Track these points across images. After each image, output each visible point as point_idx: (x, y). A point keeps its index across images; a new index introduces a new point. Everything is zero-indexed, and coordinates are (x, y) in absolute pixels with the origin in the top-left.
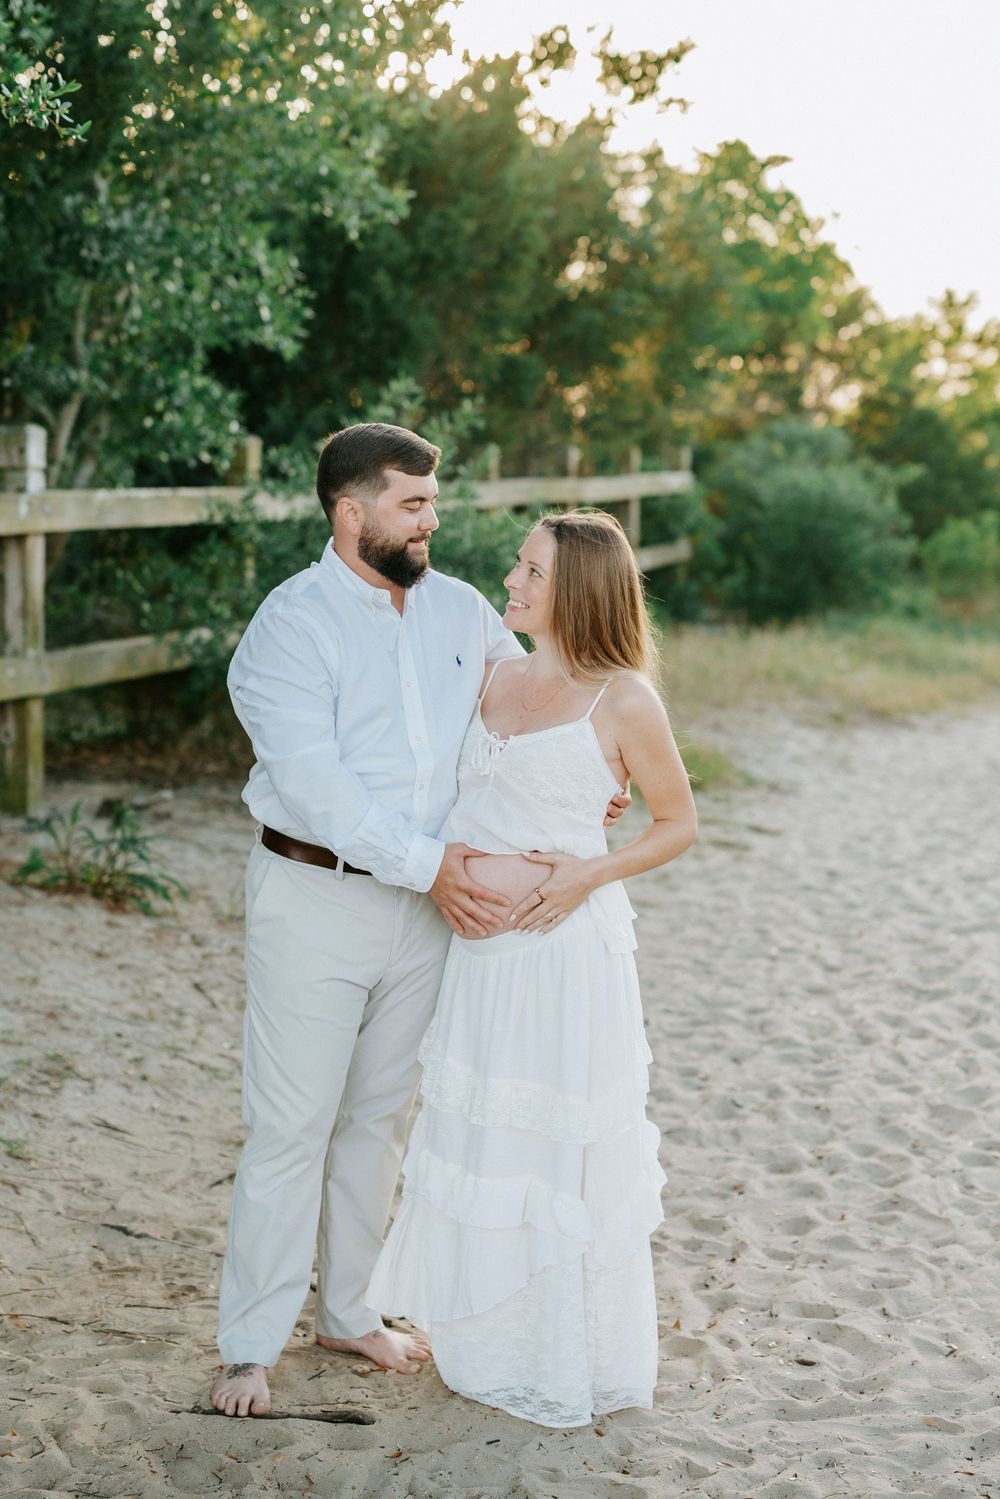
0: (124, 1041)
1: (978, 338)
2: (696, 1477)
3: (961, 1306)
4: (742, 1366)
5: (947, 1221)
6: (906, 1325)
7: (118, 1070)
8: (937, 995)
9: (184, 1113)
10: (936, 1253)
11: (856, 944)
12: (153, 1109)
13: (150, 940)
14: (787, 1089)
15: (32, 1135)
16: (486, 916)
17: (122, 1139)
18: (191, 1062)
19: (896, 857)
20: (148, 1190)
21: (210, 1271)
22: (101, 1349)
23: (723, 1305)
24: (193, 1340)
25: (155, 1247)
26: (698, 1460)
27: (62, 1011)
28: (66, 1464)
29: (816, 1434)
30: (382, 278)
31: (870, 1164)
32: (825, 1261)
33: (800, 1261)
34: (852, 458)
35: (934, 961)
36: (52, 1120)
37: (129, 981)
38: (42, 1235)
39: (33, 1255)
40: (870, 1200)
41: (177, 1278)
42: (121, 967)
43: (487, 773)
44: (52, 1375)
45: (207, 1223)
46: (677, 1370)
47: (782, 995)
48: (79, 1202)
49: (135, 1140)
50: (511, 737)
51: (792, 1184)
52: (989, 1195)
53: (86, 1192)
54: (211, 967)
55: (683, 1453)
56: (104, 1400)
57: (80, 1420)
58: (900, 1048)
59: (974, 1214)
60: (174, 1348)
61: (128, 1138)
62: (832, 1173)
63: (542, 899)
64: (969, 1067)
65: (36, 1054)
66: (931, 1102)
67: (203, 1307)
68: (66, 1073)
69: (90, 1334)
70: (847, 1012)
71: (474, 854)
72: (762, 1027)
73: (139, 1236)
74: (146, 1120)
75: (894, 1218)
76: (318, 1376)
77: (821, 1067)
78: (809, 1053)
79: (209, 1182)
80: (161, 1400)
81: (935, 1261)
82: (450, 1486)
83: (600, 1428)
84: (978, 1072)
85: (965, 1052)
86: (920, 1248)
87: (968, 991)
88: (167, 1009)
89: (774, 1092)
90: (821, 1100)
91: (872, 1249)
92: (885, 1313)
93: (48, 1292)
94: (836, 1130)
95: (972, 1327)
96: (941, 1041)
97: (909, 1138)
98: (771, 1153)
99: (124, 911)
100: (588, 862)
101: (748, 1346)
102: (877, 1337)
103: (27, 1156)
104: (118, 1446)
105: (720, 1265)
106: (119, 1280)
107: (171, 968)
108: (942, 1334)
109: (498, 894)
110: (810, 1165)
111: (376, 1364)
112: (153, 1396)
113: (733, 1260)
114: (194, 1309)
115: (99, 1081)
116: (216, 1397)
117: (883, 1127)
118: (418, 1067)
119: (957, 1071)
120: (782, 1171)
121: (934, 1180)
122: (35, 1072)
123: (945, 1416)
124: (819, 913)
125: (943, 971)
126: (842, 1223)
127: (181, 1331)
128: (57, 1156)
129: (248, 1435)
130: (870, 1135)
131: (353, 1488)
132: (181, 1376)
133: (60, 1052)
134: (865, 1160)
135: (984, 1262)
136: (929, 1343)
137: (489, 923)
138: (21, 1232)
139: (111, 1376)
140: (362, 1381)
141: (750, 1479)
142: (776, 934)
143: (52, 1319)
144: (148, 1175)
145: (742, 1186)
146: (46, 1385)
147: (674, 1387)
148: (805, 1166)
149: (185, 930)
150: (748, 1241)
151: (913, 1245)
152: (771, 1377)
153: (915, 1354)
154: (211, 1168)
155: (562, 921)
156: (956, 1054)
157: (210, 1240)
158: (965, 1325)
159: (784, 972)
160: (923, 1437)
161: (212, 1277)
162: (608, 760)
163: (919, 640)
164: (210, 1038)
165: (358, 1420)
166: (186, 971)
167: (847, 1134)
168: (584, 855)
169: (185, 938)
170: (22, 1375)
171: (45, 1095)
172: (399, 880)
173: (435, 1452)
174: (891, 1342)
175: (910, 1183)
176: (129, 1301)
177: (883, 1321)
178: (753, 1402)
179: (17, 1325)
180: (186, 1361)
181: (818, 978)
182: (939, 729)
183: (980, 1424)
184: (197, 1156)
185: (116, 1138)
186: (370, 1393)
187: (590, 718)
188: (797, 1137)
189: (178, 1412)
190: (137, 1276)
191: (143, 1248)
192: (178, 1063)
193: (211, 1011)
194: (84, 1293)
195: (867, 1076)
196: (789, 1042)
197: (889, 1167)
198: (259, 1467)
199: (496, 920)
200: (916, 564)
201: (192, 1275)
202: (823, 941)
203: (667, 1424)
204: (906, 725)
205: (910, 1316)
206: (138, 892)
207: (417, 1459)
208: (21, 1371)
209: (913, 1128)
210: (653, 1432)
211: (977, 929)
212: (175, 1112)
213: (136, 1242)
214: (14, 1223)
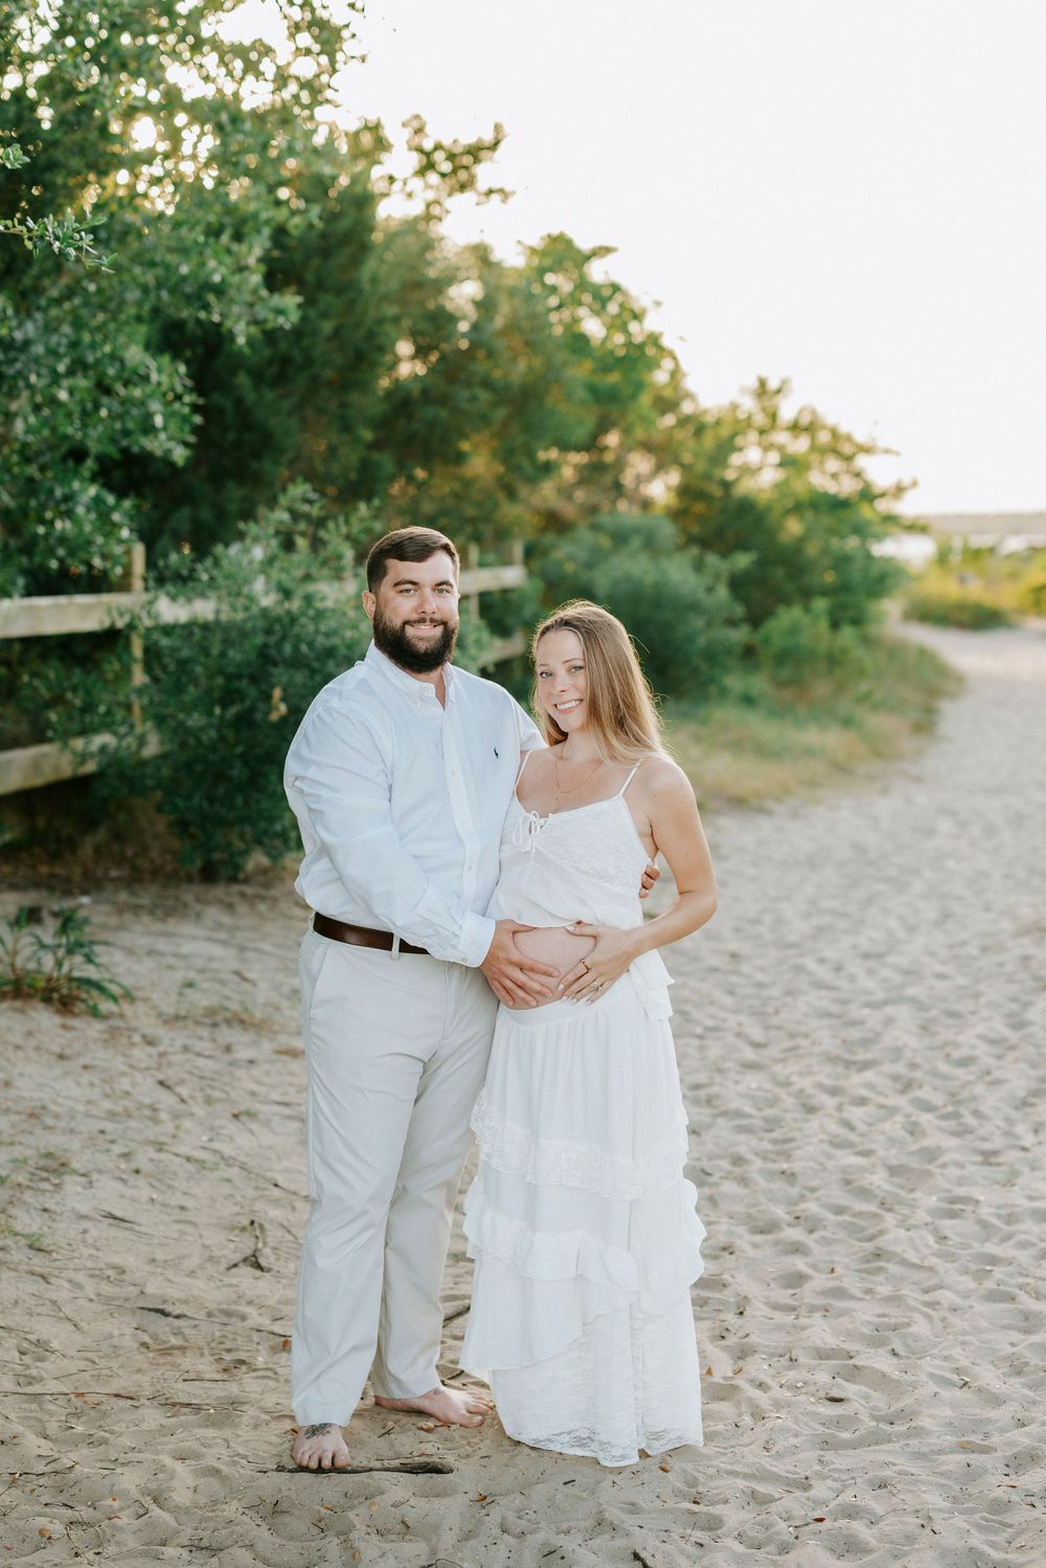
0: (109, 1137)
1: (791, 425)
2: (762, 1503)
3: (963, 1343)
4: (778, 1405)
5: (931, 1269)
6: (918, 1362)
7: (110, 1165)
8: (866, 1065)
9: (184, 1203)
10: (928, 1298)
11: (775, 1021)
12: (152, 1200)
13: (106, 1041)
14: (749, 1156)
15: (45, 1229)
16: (537, 987)
17: (131, 1229)
18: (177, 1155)
19: (791, 938)
20: (170, 1274)
21: (255, 1346)
22: (174, 1420)
23: (743, 1353)
24: (257, 1408)
25: (195, 1326)
26: (762, 1488)
27: (42, 1111)
28: (173, 1523)
29: (863, 1461)
30: (243, 380)
31: (845, 1221)
32: (827, 1310)
33: (803, 1311)
34: (681, 548)
35: (854, 1034)
36: (61, 1214)
37: (96, 1081)
38: (82, 1320)
39: (79, 1338)
40: (853, 1254)
41: (224, 1353)
42: (85, 1067)
43: (528, 849)
44: (133, 1446)
45: (235, 1302)
46: (719, 1412)
47: (720, 1071)
48: (107, 1289)
49: (143, 1229)
50: (550, 815)
51: (777, 1243)
52: (962, 1244)
53: (112, 1279)
54: (170, 1064)
55: (746, 1483)
56: (189, 1466)
57: (174, 1484)
58: (845, 1115)
59: (953, 1262)
60: (241, 1416)
61: (137, 1228)
62: (811, 1232)
63: (588, 969)
64: (914, 1130)
65: (29, 1152)
66: (888, 1162)
67: (257, 1378)
68: (62, 1170)
69: (156, 1407)
70: (787, 1084)
71: (523, 929)
72: (709, 1101)
73: (178, 1317)
74: (147, 1210)
75: (881, 1269)
76: (388, 1433)
77: (776, 1135)
78: (758, 1123)
79: (224, 1265)
80: (244, 1462)
81: (928, 1304)
82: (538, 1523)
83: (664, 1465)
84: (924, 1134)
85: (908, 1116)
86: (911, 1294)
87: (895, 1060)
88: (141, 1106)
89: (738, 1160)
90: (785, 1166)
91: (867, 1297)
92: (894, 1353)
93: (105, 1372)
94: (804, 1192)
95: (977, 1361)
96: (882, 1106)
97: (875, 1196)
98: (750, 1216)
99: (75, 1015)
100: (628, 933)
101: (778, 1388)
102: (896, 1375)
103: (48, 1249)
104: (215, 1505)
105: (731, 1318)
106: (169, 1358)
107: (131, 1067)
108: (952, 1368)
109: (548, 966)
110: (789, 1225)
111: (438, 1419)
112: (235, 1459)
113: (741, 1313)
114: (249, 1380)
115: (95, 1177)
116: (300, 1455)
117: (849, 1187)
118: (470, 1134)
119: (903, 1133)
120: (762, 1232)
121: (909, 1233)
122: (33, 1170)
123: (976, 1439)
124: (731, 993)
125: (866, 1043)
126: (833, 1275)
127: (243, 1400)
128: (75, 1247)
129: (336, 1489)
130: (839, 1196)
131: (451, 1529)
132: (259, 1441)
133: (52, 1150)
134: (839, 1218)
135: (973, 1304)
136: (944, 1377)
137: (539, 993)
138: (61, 1318)
139: (190, 1443)
140: (430, 1437)
141: (814, 1502)
142: (695, 1014)
143: (117, 1396)
144: (165, 1261)
145: (730, 1247)
146: (130, 1455)
147: (720, 1427)
148: (785, 1227)
149: (135, 1030)
150: (750, 1296)
151: (905, 1292)
152: (807, 1414)
153: (932, 1387)
154: (224, 1252)
155: (607, 989)
156: (899, 1118)
157: (243, 1318)
158: (972, 1360)
159: (714, 1050)
160: (962, 1458)
161: (258, 1351)
162: (641, 835)
163: (759, 726)
164: (188, 1132)
165: (437, 1470)
166: (147, 1069)
167: (816, 1194)
168: (625, 926)
169: (137, 1038)
170: (103, 1447)
171: (48, 1191)
172: (452, 956)
173: (517, 1495)
174: (909, 1377)
175: (886, 1237)
176: (186, 1376)
177: (895, 1360)
178: (796, 1436)
179: (85, 1402)
180: (256, 1427)
181: (750, 1054)
182: (795, 814)
183: (1009, 1444)
184: (206, 1242)
185: (126, 1229)
186: (441, 1446)
187: (624, 795)
188: (770, 1200)
189: (265, 1472)
190: (184, 1353)
191: (185, 1327)
192: (163, 1156)
193: (181, 1107)
194: (139, 1371)
195: (822, 1141)
196: (739, 1114)
197: (864, 1223)
198: (357, 1515)
199: (545, 990)
200: (749, 653)
201: (237, 1350)
202: (742, 1018)
203: (724, 1459)
204: (762, 811)
205: (921, 1354)
206: (84, 996)
207: (502, 1501)
208: (101, 1444)
209: (878, 1187)
210: (712, 1466)
211: (885, 1003)
212: (174, 1202)
213: (177, 1322)
214: (54, 1311)
